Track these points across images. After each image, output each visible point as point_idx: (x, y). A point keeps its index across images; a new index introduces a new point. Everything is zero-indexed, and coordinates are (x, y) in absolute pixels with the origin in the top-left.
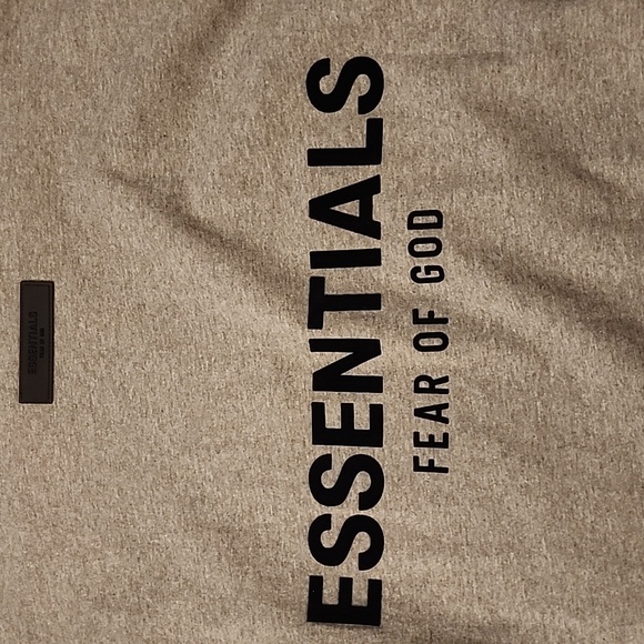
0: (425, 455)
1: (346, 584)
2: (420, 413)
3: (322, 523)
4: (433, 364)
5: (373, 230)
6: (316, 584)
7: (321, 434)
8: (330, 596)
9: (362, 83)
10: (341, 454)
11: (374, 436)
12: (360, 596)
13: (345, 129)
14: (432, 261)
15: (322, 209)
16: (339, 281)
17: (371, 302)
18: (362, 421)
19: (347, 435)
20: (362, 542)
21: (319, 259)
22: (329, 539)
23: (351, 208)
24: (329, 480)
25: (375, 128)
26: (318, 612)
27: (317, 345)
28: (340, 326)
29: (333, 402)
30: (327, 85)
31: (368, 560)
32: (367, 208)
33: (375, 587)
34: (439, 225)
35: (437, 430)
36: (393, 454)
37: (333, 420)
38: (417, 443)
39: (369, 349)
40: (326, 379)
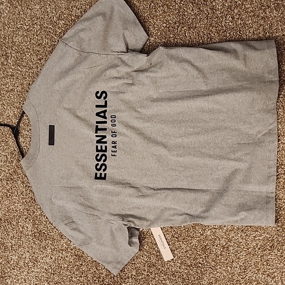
0: (113, 154)
1: (101, 174)
2: (112, 147)
3: (98, 164)
4: (114, 139)
5: (106, 118)
6: (96, 174)
7: (97, 151)
8: (98, 176)
9: (104, 95)
10: (100, 154)
11: (105, 151)
12: (103, 176)
13: (101, 102)
14: (114, 123)
15: (98, 114)
16: (100, 126)
17: (105, 129)
18: (104, 149)
19: (101, 150)
20: (103, 167)
21: (97, 122)
22: (98, 167)
23: (102, 114)
24: (98, 158)
25: (106, 102)
26: (96, 178)
27: (97, 136)
28: (100, 133)
29: (99, 145)
30: (99, 95)
31: (104, 170)
32: (105, 114)
33: (105, 174)
34: (115, 118)
35: (115, 149)
36: (108, 154)
37: (99, 148)
38: (112, 152)
39: (104, 137)
40: (98, 142)
